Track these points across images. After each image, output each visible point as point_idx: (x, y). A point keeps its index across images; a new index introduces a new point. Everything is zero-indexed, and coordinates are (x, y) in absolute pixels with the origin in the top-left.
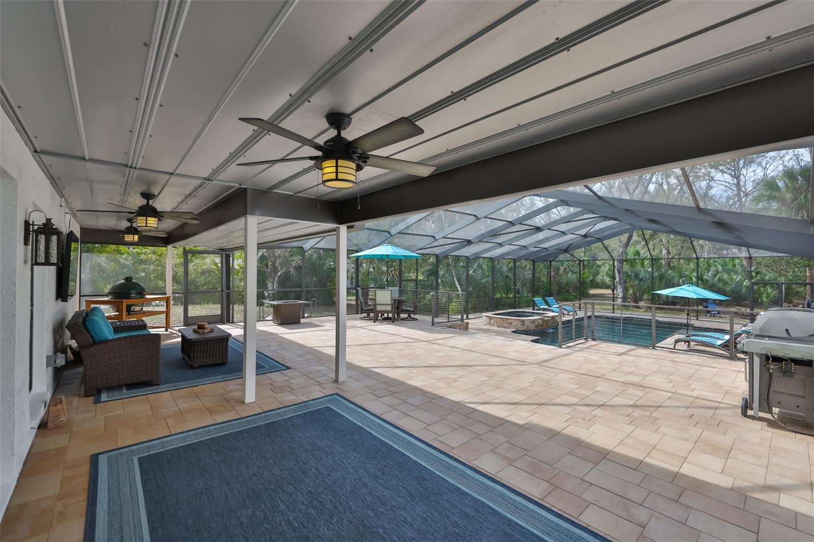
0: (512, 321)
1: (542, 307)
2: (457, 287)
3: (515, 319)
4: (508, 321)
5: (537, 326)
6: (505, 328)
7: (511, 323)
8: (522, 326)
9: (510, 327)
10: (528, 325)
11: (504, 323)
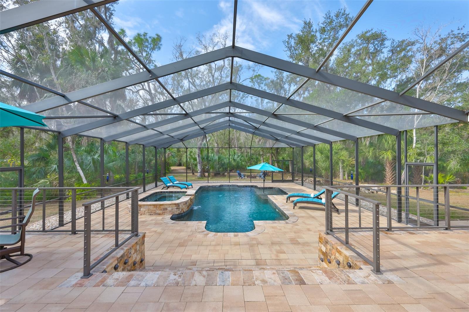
0: (166, 207)
1: (168, 185)
2: (78, 172)
3: (170, 204)
4: (162, 207)
5: (188, 207)
6: (159, 214)
7: (166, 209)
8: (177, 210)
9: (164, 213)
10: (182, 208)
11: (157, 210)
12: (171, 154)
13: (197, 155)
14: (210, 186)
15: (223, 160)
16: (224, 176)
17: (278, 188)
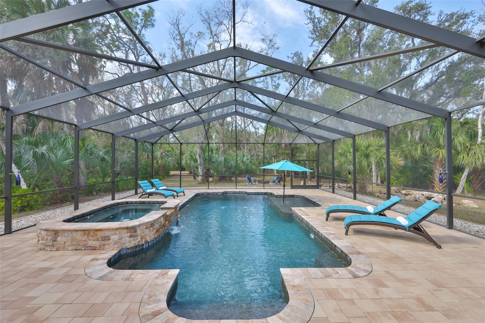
3: (117, 229)
4: (100, 234)
5: (157, 231)
6: (94, 249)
7: (107, 238)
8: (132, 238)
9: (104, 245)
10: (143, 234)
11: (90, 240)
12: (165, 153)
13: (198, 156)
14: (210, 193)
15: (229, 162)
16: (230, 181)
17: (302, 196)
